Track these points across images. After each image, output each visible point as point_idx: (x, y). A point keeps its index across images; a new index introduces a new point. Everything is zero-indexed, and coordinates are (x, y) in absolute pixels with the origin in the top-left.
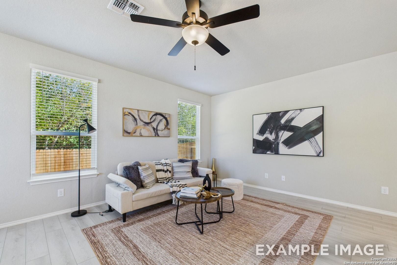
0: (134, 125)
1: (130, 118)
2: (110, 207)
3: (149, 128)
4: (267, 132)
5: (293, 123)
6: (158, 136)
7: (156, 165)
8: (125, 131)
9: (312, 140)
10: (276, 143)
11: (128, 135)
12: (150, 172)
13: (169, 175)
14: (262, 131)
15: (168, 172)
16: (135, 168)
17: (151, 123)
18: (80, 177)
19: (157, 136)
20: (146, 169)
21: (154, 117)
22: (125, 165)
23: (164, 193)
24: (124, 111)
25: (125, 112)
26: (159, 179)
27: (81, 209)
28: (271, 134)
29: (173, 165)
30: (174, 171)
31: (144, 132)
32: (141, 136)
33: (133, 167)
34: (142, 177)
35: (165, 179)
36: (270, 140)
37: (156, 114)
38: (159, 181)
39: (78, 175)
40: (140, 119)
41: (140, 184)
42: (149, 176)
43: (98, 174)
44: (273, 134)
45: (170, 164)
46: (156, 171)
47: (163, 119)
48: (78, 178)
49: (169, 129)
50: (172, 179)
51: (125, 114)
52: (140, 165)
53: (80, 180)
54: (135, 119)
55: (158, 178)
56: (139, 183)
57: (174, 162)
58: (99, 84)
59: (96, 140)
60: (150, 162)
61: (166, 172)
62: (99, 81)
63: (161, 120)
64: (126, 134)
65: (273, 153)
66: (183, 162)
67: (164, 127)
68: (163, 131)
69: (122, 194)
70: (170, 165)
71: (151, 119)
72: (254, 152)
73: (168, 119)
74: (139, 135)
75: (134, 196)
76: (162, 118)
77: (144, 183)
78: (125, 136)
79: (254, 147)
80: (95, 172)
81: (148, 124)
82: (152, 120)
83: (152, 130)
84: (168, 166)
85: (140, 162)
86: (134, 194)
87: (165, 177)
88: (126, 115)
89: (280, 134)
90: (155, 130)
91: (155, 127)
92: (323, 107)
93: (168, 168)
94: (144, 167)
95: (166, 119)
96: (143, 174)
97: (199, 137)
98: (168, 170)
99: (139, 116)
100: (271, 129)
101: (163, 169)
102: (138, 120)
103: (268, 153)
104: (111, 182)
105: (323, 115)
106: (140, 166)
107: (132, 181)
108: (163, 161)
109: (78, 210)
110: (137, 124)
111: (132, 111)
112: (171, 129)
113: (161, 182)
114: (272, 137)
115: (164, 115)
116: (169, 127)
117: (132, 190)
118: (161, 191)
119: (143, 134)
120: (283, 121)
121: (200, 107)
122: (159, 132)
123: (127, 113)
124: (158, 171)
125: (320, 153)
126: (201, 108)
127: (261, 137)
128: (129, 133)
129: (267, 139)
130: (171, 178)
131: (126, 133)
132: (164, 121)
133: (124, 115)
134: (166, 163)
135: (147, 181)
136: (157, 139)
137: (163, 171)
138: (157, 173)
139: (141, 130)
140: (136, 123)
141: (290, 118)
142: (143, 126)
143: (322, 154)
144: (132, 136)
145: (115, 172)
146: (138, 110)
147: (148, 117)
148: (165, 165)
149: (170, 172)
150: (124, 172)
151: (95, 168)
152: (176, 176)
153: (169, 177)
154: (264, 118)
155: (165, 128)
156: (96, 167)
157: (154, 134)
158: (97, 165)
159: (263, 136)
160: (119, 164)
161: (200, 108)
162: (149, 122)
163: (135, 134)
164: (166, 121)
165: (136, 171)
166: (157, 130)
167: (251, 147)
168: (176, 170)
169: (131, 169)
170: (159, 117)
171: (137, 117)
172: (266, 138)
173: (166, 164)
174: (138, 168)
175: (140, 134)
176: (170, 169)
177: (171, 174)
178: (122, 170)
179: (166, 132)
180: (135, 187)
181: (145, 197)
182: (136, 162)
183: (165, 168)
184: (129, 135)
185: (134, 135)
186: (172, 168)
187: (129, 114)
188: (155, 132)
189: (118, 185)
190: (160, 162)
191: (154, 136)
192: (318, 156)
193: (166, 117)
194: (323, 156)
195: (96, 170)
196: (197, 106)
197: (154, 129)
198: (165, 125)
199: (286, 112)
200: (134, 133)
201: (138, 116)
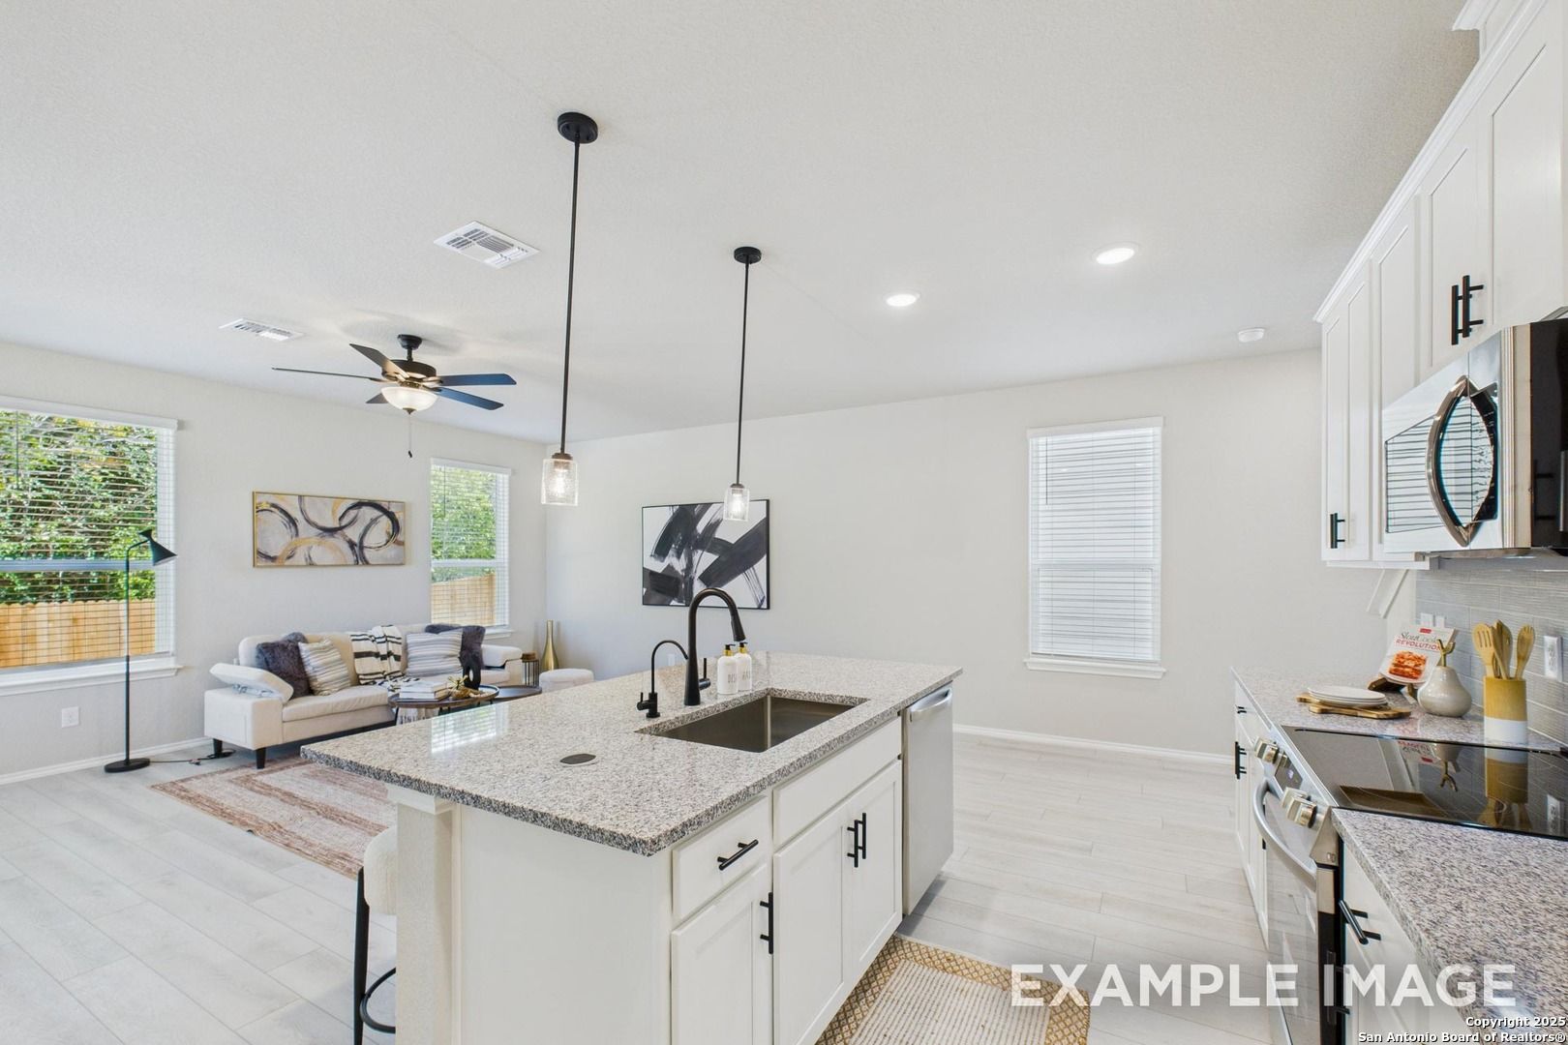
0: (288, 538)
1: (277, 518)
2: (218, 744)
3: (338, 541)
4: (671, 552)
5: (719, 534)
6: (366, 563)
7: (354, 640)
8: (259, 553)
9: (749, 572)
10: (687, 579)
11: (270, 563)
12: (334, 656)
13: (393, 665)
14: (661, 551)
15: (392, 657)
16: (289, 648)
17: (341, 528)
18: (130, 676)
19: (360, 563)
20: (324, 650)
21: (353, 513)
22: (261, 642)
23: (371, 704)
24: (257, 501)
25: (260, 503)
26: (361, 677)
27: (131, 757)
28: (679, 557)
29: (408, 641)
30: (409, 656)
31: (319, 554)
32: (312, 564)
33: (283, 645)
34: (309, 669)
35: (381, 675)
36: (677, 572)
37: (359, 505)
38: (362, 682)
39: (125, 671)
40: (308, 521)
41: (304, 686)
42: (328, 665)
43: (179, 670)
44: (683, 556)
45: (399, 639)
46: (352, 655)
47: (380, 516)
48: (124, 680)
49: (401, 544)
50: (403, 675)
51: (260, 508)
52: (305, 640)
53: (131, 684)
54: (293, 521)
55: (358, 672)
56: (302, 684)
57: (412, 633)
58: (180, 432)
59: (172, 579)
60: (337, 635)
61: (385, 659)
62: (181, 426)
63: (374, 521)
64: (262, 562)
65: (682, 602)
66: (437, 633)
67: (384, 538)
68: (382, 551)
69: (255, 706)
70: (399, 641)
71: (341, 518)
72: (647, 601)
73: (399, 516)
74: (304, 563)
75: (285, 709)
76: (376, 513)
77: (315, 684)
78: (258, 567)
79: (645, 590)
80: (170, 663)
81: (331, 531)
82: (345, 522)
83: (346, 547)
84: (393, 642)
85: (307, 635)
86: (285, 705)
87: (380, 671)
88: (262, 510)
89: (696, 558)
90: (358, 549)
91: (356, 540)
92: (768, 501)
93: (391, 649)
94: (316, 645)
95: (391, 516)
96: (313, 662)
97: (506, 561)
98: (390, 654)
99: (302, 511)
100: (680, 546)
101: (375, 650)
102: (302, 524)
103: (673, 603)
104: (219, 684)
105: (767, 520)
106: (304, 642)
107: (283, 678)
108: (378, 631)
109: (124, 758)
110: (297, 535)
111: (282, 500)
112: (406, 543)
113: (366, 684)
114: (679, 565)
115: (385, 505)
116: (400, 537)
117: (281, 695)
118: (361, 699)
119: (315, 560)
120: (700, 527)
121: (506, 476)
122: (368, 553)
123: (265, 506)
124: (358, 655)
125: (762, 601)
126: (510, 480)
127: (658, 563)
128: (273, 559)
129: (670, 568)
130: (400, 674)
131: (263, 557)
132: (385, 522)
133: (258, 510)
134: (385, 636)
135: (321, 678)
136: (361, 571)
137: (377, 655)
138: (356, 660)
139: (310, 548)
140: (293, 529)
141: (713, 521)
142: (315, 539)
143: (765, 606)
144: (283, 566)
145: (232, 658)
146: (301, 497)
147: (334, 512)
148: (384, 639)
149: (397, 658)
150: (258, 657)
151: (168, 652)
152: (413, 667)
153: (393, 670)
154: (665, 516)
155: (388, 542)
156: (172, 649)
157: (351, 558)
158: (177, 645)
159: (663, 561)
160: (245, 640)
161: (506, 481)
162: (338, 526)
163: (291, 560)
164: (393, 522)
165: (291, 654)
166: (362, 548)
167: (639, 590)
168: (413, 652)
169: (278, 651)
170: (369, 513)
171: (296, 514)
172: (669, 565)
173: (386, 639)
174: (297, 648)
175: (306, 560)
176: (397, 650)
177: (399, 663)
178: (254, 652)
179: (391, 551)
180: (289, 690)
181: (317, 713)
182: (294, 634)
183: (383, 649)
184: (274, 564)
185: (287, 563)
186: (406, 649)
187: (273, 509)
188: (354, 553)
189: (242, 689)
190: (369, 633)
191: (353, 563)
192: (759, 608)
193: (392, 510)
194: (768, 608)
195: (172, 659)
196: (501, 476)
197: (352, 545)
198: (388, 533)
199: (707, 506)
200: (289, 558)
201: (300, 513)
